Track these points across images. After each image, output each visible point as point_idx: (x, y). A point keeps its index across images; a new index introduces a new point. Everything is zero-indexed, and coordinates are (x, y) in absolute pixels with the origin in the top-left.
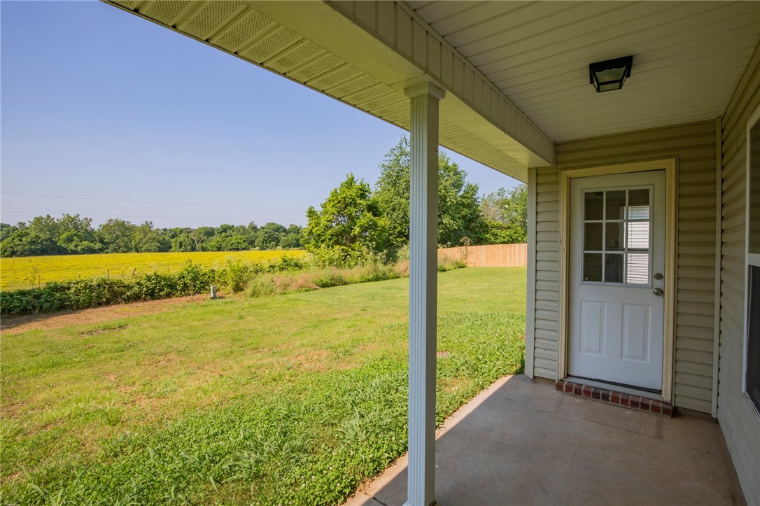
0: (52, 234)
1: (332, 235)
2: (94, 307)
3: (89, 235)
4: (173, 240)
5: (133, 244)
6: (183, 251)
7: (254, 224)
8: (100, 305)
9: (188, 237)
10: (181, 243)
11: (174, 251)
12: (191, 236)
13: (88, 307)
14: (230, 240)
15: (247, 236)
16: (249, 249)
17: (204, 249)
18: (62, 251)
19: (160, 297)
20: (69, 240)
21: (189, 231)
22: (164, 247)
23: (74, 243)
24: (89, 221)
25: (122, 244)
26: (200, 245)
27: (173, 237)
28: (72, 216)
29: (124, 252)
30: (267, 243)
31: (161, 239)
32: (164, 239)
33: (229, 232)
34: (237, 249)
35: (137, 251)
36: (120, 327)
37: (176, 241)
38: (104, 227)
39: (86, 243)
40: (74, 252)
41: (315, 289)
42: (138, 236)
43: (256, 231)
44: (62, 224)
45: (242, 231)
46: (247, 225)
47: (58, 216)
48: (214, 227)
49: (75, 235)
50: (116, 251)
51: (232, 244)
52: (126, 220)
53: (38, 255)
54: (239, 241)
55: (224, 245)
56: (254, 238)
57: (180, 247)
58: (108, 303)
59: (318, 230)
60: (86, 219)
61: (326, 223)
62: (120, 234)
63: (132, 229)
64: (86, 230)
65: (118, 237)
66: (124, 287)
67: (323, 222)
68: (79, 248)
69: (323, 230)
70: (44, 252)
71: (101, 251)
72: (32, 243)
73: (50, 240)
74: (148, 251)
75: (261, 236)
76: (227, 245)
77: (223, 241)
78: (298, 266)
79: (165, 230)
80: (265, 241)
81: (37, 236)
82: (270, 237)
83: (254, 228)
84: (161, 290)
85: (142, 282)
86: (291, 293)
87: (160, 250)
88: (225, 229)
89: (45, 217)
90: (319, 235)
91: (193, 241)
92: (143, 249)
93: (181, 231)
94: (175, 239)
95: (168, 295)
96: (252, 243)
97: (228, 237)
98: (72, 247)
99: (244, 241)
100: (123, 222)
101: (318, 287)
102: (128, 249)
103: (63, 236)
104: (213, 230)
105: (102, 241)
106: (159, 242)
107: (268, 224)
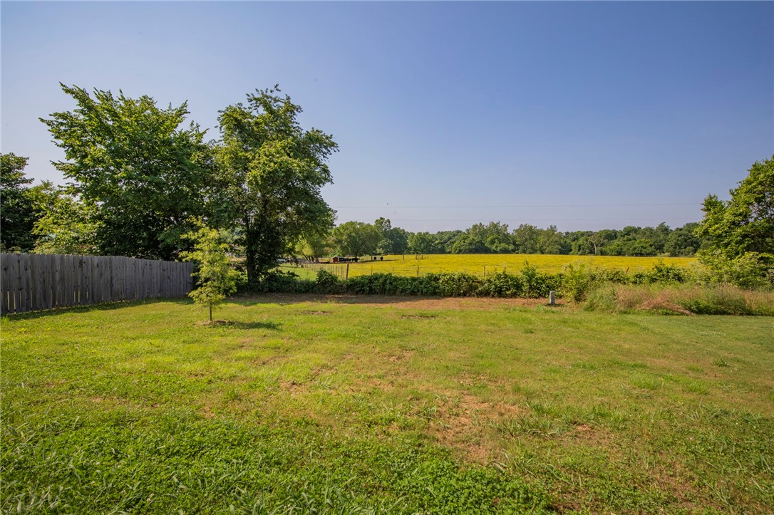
0: (482, 238)
1: (745, 236)
2: (455, 297)
3: (506, 238)
4: (573, 243)
5: (538, 246)
6: (581, 255)
7: (666, 225)
8: (459, 295)
9: (587, 241)
10: (580, 246)
11: (573, 254)
12: (591, 239)
13: (451, 296)
14: (633, 244)
15: (654, 240)
16: (655, 255)
17: (603, 253)
18: (487, 251)
19: (506, 296)
20: (492, 242)
21: (590, 234)
22: (565, 250)
23: (495, 245)
24: (506, 226)
25: (529, 246)
26: (599, 248)
27: (574, 240)
28: (495, 223)
29: (531, 253)
30: (680, 248)
31: (562, 241)
32: (566, 242)
33: (633, 235)
34: (641, 255)
35: (542, 253)
36: (432, 316)
37: (576, 244)
38: (516, 231)
39: (503, 245)
40: (495, 252)
41: (682, 314)
42: (542, 239)
43: (667, 234)
44: (489, 229)
45: (648, 234)
46: (655, 226)
47: (486, 224)
48: (618, 229)
49: (496, 238)
50: (524, 252)
51: (635, 248)
52: (533, 225)
53: (474, 253)
54: (644, 245)
55: (625, 249)
56: (663, 242)
57: (579, 250)
58: (464, 295)
59: (718, 228)
60: (504, 225)
61: (732, 218)
62: (528, 237)
63: (540, 232)
64: (504, 234)
65: (526, 240)
66: (478, 282)
67: (728, 217)
68: (499, 248)
69: (726, 229)
70: (476, 251)
71: (513, 251)
72: (470, 244)
73: (480, 242)
74: (550, 253)
75: (673, 239)
76: (628, 249)
77: (625, 245)
78: (679, 278)
79: (567, 233)
80: (678, 245)
81: (473, 239)
82: (686, 241)
83: (665, 230)
84: (508, 290)
85: (492, 280)
86: (638, 314)
87: (561, 252)
88: (629, 231)
89: (478, 224)
90: (720, 236)
91: (592, 244)
92: (546, 251)
93: (583, 234)
94: (574, 243)
95: (514, 295)
96: (660, 248)
97: (630, 240)
98: (494, 248)
99: (651, 246)
100: (531, 227)
101: (687, 312)
102: (534, 251)
103: (489, 239)
104: (615, 232)
105: (514, 243)
106: (561, 245)
107: (687, 225)
